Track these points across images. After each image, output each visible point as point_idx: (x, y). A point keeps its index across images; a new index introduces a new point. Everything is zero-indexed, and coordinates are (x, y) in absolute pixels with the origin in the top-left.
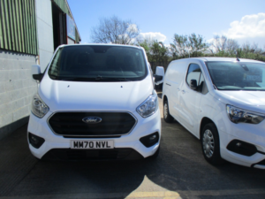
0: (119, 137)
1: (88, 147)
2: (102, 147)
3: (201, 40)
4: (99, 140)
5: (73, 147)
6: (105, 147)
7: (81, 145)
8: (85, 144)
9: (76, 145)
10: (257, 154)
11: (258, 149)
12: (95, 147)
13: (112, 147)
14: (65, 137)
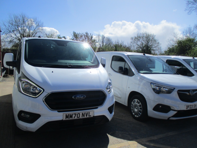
0: (97, 108)
1: (76, 118)
2: (85, 117)
3: (92, 37)
4: (84, 112)
5: (64, 119)
6: (88, 116)
7: (71, 116)
8: (74, 116)
9: (67, 117)
10: (171, 111)
11: (172, 108)
12: (81, 117)
13: (92, 116)
14: (59, 112)
